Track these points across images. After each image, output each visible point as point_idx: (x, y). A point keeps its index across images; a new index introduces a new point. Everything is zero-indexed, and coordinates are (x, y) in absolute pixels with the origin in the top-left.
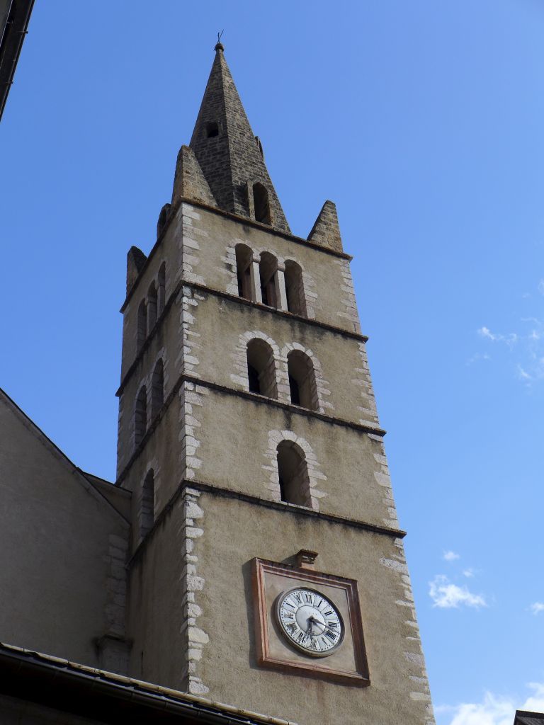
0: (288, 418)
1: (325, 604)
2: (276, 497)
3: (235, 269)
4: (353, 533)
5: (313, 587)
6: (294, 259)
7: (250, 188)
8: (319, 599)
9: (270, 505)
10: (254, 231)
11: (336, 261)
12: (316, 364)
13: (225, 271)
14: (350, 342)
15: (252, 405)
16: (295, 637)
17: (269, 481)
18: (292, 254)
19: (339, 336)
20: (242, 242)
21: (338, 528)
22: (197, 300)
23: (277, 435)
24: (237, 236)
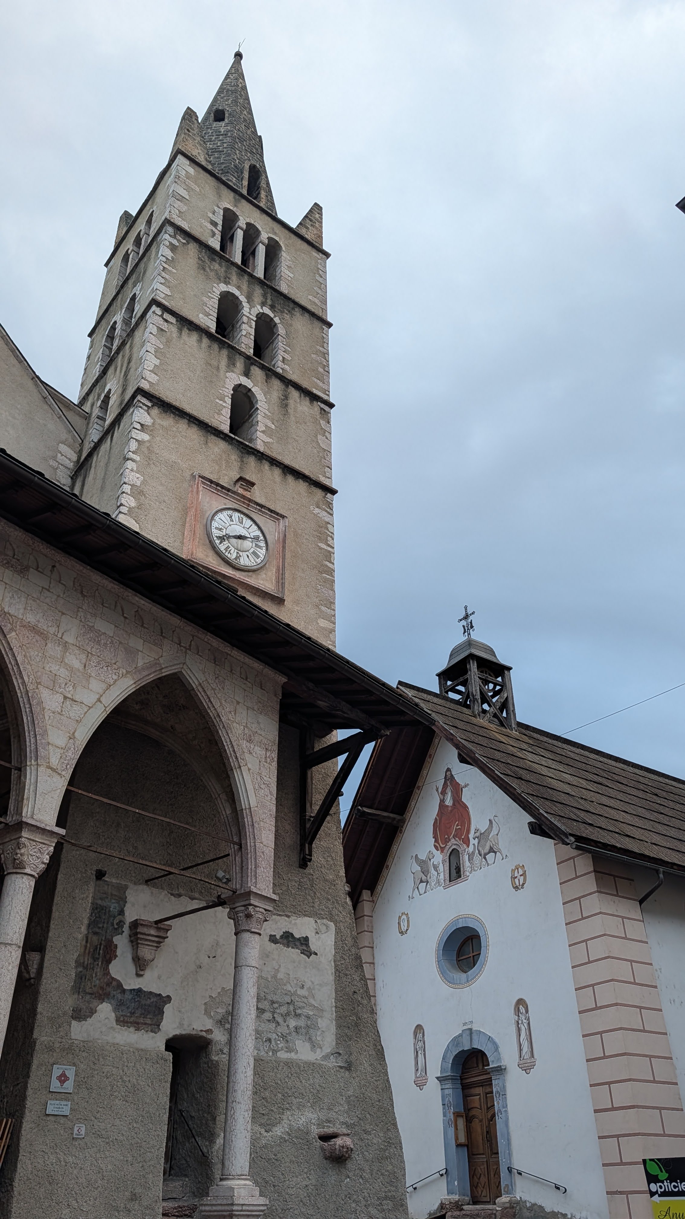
0: (248, 367)
1: (255, 528)
2: (225, 427)
3: (220, 228)
5: (247, 511)
6: (277, 239)
7: (247, 167)
8: (250, 522)
9: (217, 433)
10: (244, 202)
11: (315, 254)
12: (281, 330)
13: (210, 226)
14: (315, 321)
15: (216, 346)
16: (222, 547)
17: (219, 414)
18: (275, 234)
19: (308, 315)
20: (231, 208)
21: (277, 469)
22: (178, 241)
23: (235, 378)
24: (228, 201)
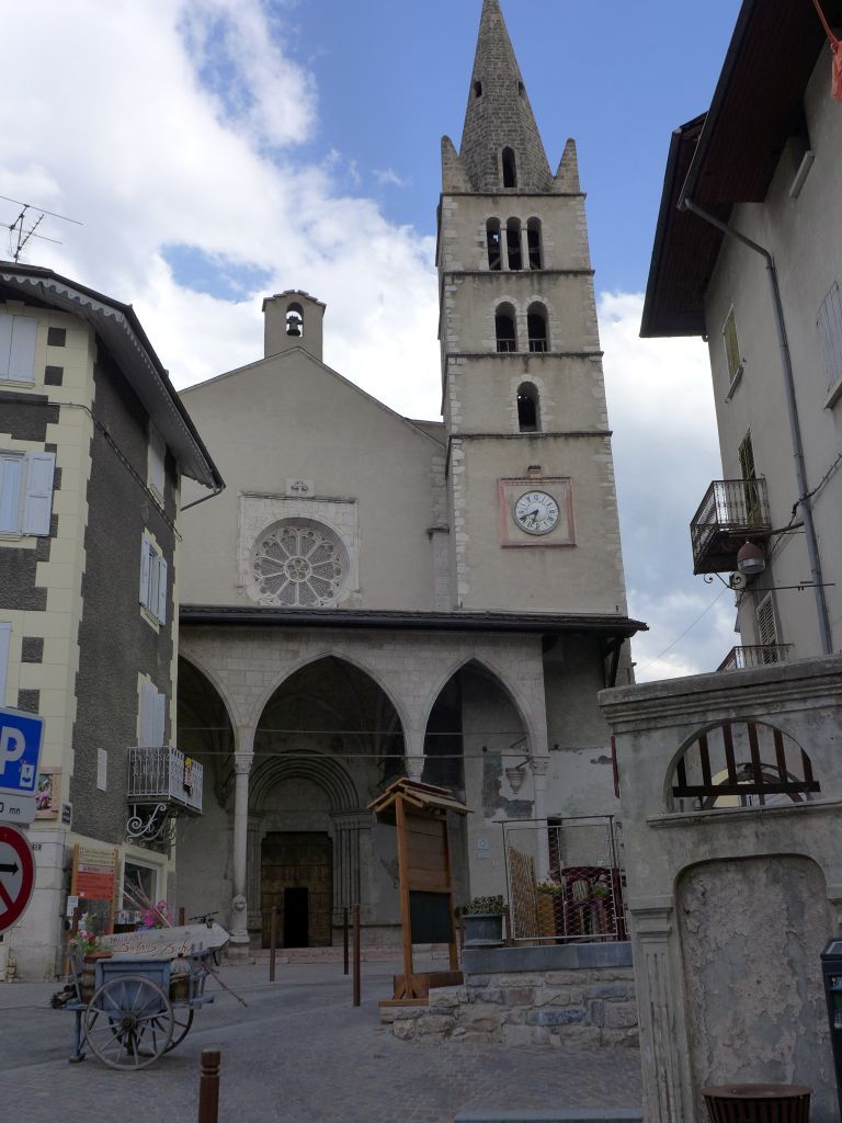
0: (526, 363)
1: (547, 497)
2: (515, 429)
3: (486, 245)
4: (572, 442)
5: (540, 488)
6: (535, 215)
7: (500, 156)
8: (542, 496)
9: (510, 437)
10: (502, 200)
11: (572, 202)
12: (550, 309)
13: (478, 250)
14: (580, 278)
15: (498, 361)
16: (525, 525)
17: (511, 419)
18: (533, 210)
19: (571, 277)
20: (492, 216)
21: (561, 440)
22: (457, 285)
23: (518, 380)
24: (487, 210)
